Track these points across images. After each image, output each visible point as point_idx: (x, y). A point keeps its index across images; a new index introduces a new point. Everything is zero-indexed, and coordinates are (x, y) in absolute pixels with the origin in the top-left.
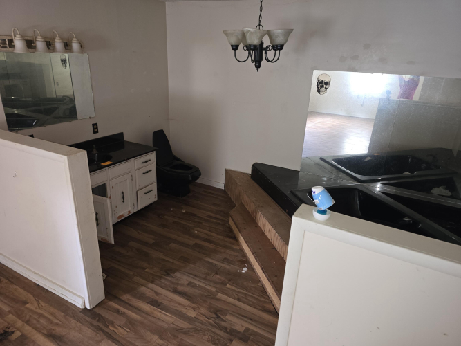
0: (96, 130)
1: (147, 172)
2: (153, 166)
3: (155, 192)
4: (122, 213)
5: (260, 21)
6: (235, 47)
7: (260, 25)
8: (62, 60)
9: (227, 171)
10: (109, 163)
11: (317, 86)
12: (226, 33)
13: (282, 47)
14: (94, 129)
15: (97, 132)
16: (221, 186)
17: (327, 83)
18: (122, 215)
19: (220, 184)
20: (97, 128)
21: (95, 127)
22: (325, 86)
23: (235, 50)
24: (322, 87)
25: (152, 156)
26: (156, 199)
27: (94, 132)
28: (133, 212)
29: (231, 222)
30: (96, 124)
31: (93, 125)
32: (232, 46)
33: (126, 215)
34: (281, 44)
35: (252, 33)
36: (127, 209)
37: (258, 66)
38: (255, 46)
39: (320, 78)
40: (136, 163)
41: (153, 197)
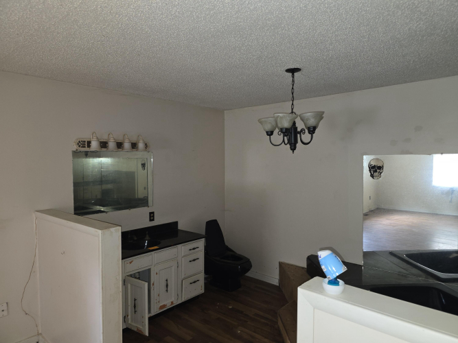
0: (152, 218)
1: (194, 260)
2: (201, 254)
3: (202, 283)
4: (165, 303)
5: (292, 109)
6: (270, 133)
7: (292, 112)
8: (142, 164)
9: (281, 264)
10: (156, 247)
11: (370, 171)
12: (260, 122)
13: (315, 128)
14: (150, 217)
15: (153, 220)
16: (275, 281)
17: (380, 168)
18: (164, 306)
19: (275, 280)
20: (153, 216)
21: (152, 215)
22: (378, 171)
23: (270, 135)
24: (376, 171)
25: (201, 244)
26: (203, 291)
27: (151, 220)
28: (176, 303)
29: (280, 323)
30: (153, 213)
31: (150, 213)
32: (267, 132)
33: (169, 306)
34: (313, 125)
35: (281, 118)
36: (170, 299)
37: (293, 148)
38: (286, 129)
39: (372, 163)
40: (183, 249)
41: (199, 289)
